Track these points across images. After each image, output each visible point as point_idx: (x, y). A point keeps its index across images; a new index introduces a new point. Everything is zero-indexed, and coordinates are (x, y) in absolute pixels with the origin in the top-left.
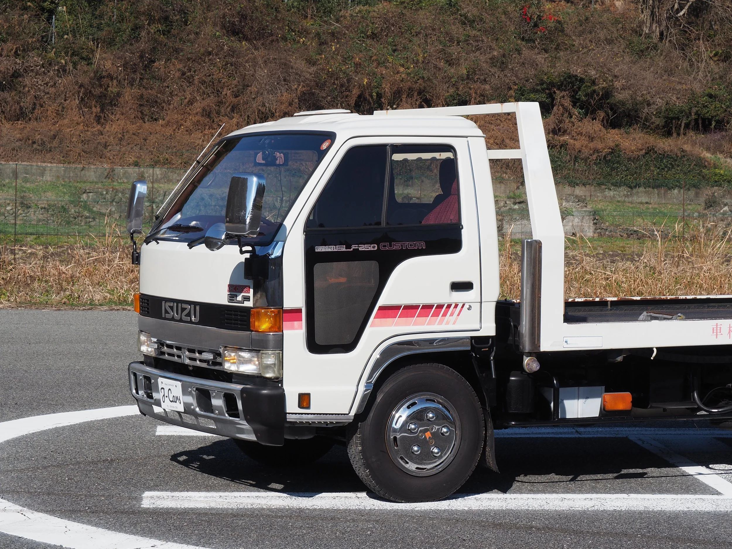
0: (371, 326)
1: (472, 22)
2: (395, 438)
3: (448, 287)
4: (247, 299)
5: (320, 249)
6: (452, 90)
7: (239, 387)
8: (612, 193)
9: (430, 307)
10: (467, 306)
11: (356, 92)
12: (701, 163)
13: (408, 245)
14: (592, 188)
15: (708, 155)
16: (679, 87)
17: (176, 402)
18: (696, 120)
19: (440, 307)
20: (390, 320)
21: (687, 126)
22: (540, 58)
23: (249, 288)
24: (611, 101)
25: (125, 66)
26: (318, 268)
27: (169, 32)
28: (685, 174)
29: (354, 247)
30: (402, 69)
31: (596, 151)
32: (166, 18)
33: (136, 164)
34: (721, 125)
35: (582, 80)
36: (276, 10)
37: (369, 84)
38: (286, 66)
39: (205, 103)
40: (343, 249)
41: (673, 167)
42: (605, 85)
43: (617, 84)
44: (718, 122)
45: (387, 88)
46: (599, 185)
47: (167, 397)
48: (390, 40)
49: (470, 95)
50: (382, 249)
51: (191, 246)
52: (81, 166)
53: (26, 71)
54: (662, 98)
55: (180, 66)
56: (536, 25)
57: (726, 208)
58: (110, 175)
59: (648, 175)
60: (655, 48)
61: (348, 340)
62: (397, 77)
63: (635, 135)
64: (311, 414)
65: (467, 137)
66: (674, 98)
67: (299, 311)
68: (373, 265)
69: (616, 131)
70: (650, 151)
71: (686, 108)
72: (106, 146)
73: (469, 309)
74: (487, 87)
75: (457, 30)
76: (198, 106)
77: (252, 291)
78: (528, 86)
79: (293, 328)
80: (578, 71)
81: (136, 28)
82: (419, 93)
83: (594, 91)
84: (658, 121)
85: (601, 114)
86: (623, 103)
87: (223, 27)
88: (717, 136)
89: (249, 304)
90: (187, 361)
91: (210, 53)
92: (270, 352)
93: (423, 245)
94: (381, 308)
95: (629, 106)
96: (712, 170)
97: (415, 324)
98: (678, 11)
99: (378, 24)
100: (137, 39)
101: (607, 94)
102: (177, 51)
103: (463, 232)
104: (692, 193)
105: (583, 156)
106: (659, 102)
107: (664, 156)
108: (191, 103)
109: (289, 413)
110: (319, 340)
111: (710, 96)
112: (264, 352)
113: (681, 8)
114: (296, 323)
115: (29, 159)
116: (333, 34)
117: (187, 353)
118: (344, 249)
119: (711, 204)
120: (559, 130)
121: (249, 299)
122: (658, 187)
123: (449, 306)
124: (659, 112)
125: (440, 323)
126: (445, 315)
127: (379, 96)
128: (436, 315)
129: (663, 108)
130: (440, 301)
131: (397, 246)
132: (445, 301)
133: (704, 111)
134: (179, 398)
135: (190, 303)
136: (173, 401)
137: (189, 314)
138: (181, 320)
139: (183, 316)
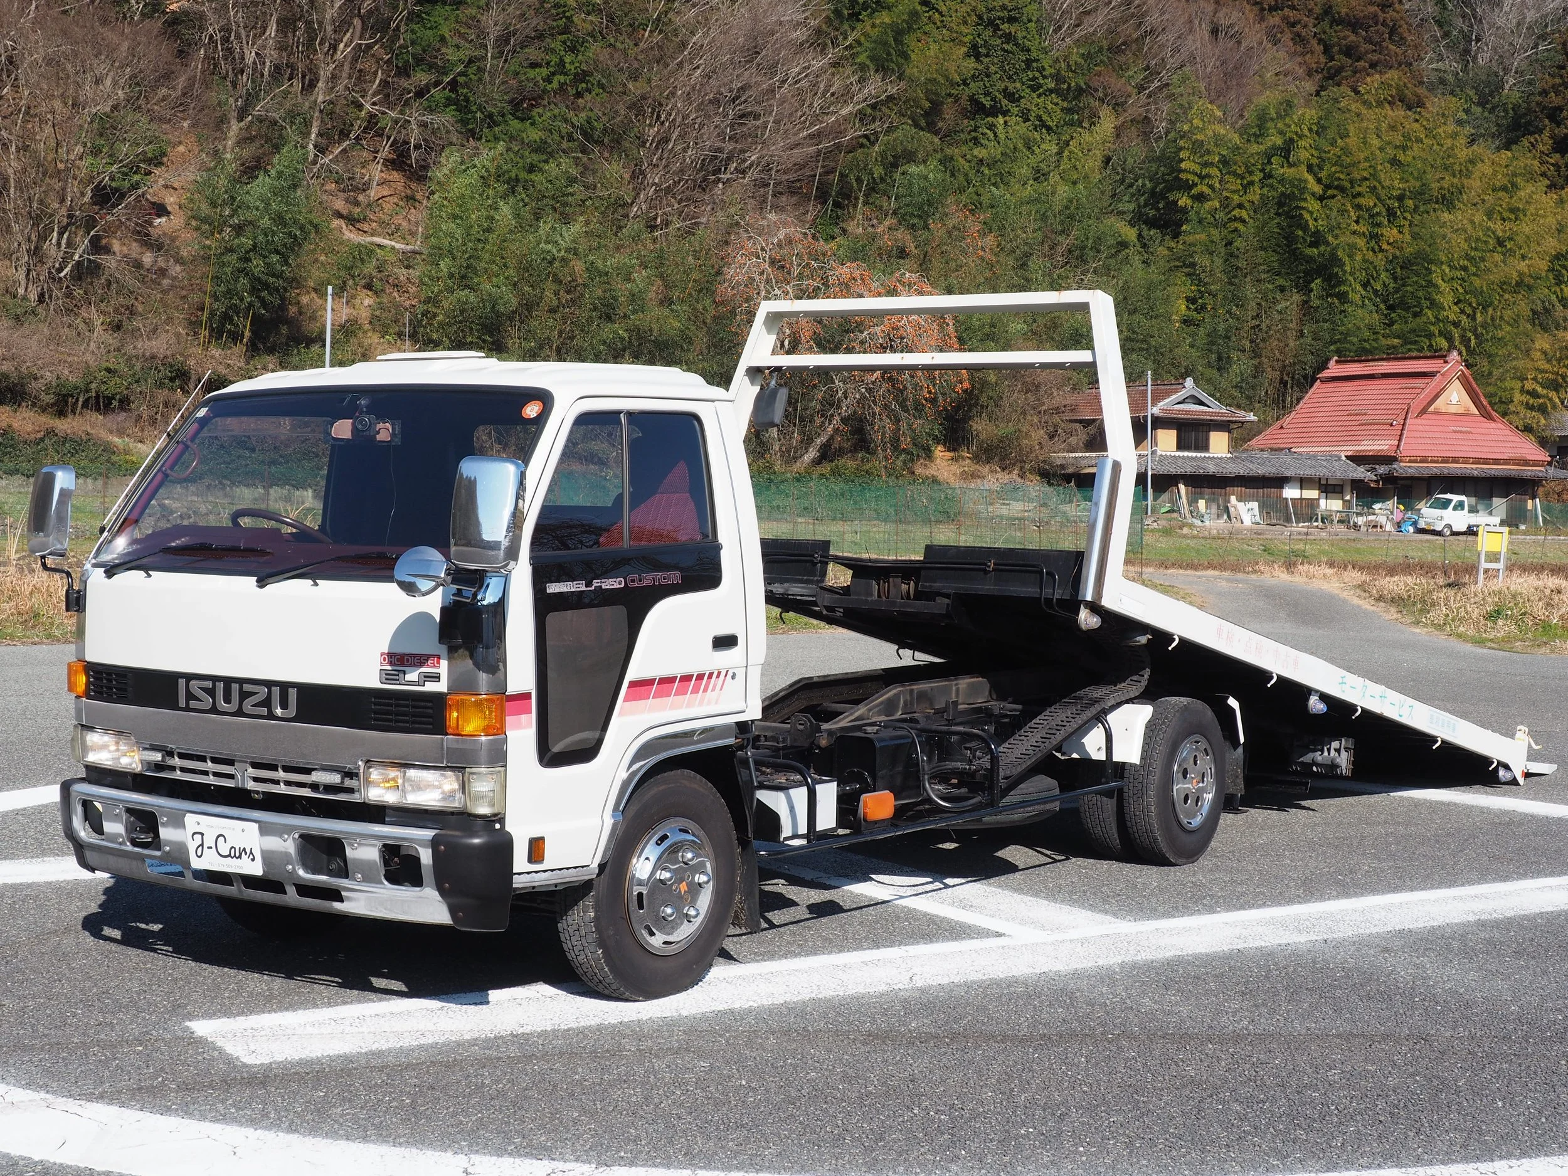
0: (620, 714)
2: (640, 895)
3: (710, 644)
4: (437, 678)
5: (554, 588)
7: (428, 834)
9: (688, 678)
10: (730, 674)
12: (109, 449)
13: (661, 578)
15: (115, 439)
16: (70, 359)
17: (240, 857)
18: (97, 397)
19: (700, 677)
20: (642, 703)
21: (86, 405)
23: (439, 657)
26: (552, 618)
28: (91, 460)
29: (596, 583)
34: (125, 403)
40: (579, 586)
41: (77, 452)
44: (121, 401)
47: (210, 848)
50: (631, 585)
51: (262, 583)
54: (51, 372)
60: (34, 313)
61: (589, 741)
63: (27, 415)
64: (544, 871)
65: (713, 401)
66: (66, 372)
67: (526, 696)
68: (619, 612)
70: (50, 432)
71: (81, 384)
73: (733, 677)
77: (444, 663)
79: (519, 726)
84: (49, 399)
86: (6, 376)
88: (121, 417)
89: (441, 687)
90: (251, 785)
92: (483, 770)
93: (676, 577)
94: (630, 684)
95: (14, 378)
96: (123, 457)
97: (673, 707)
98: (60, 270)
103: (722, 552)
104: (100, 483)
106: (49, 376)
107: (65, 439)
109: (519, 874)
110: (554, 745)
111: (109, 370)
112: (474, 770)
114: (524, 717)
117: (250, 770)
118: (584, 588)
121: (439, 677)
123: (711, 675)
124: (48, 387)
125: (701, 703)
126: (706, 690)
128: (696, 690)
129: (54, 384)
130: (700, 668)
131: (649, 579)
132: (705, 668)
133: (103, 388)
134: (248, 851)
135: (269, 684)
136: (229, 856)
137: (267, 703)
138: (240, 713)
139: (248, 706)
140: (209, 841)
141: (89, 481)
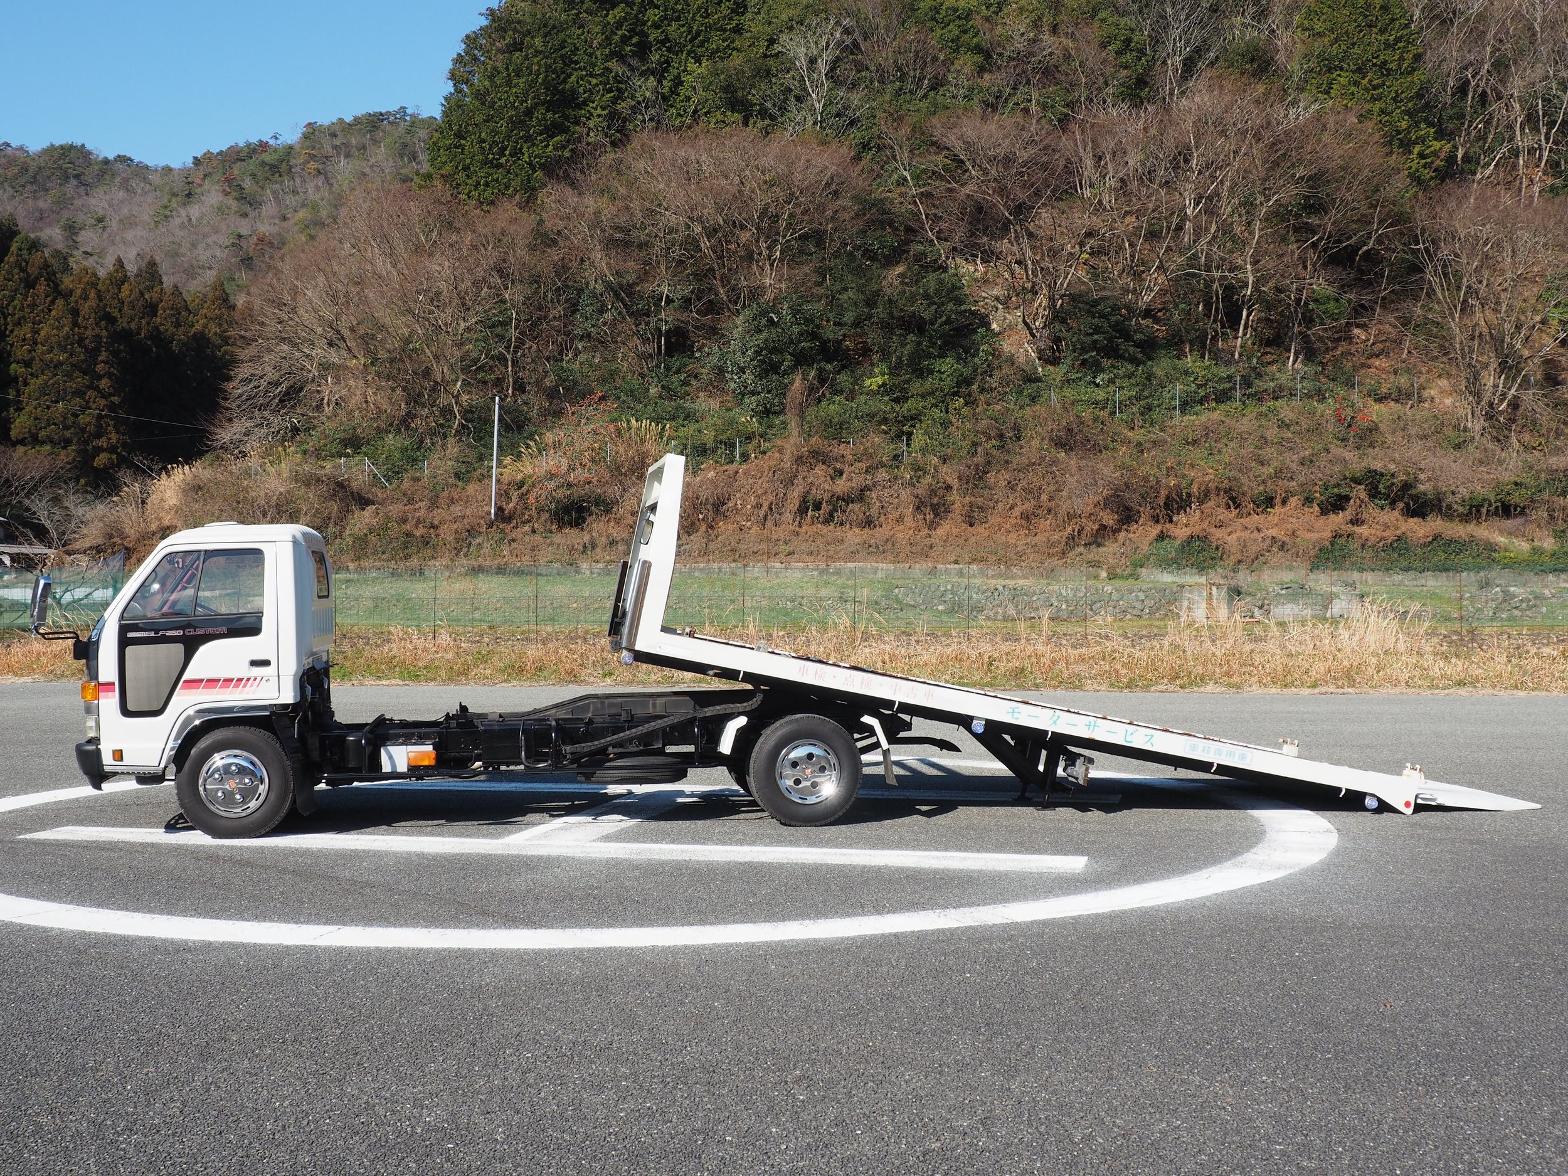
0: (177, 696)
1: (1288, 426)
3: (247, 663)
5: (131, 635)
6: (1261, 488)
8: (1400, 577)
9: (231, 680)
10: (265, 679)
11: (1163, 493)
12: (1491, 548)
13: (210, 630)
14: (1380, 573)
15: (1501, 540)
16: (1486, 477)
18: (1499, 508)
19: (240, 680)
20: (194, 691)
21: (1488, 513)
22: (1348, 455)
24: (1413, 491)
25: (960, 478)
26: (130, 650)
27: (1003, 447)
28: (1474, 557)
29: (161, 633)
30: (1211, 471)
31: (1384, 539)
32: (1001, 436)
33: (956, 562)
34: (1524, 511)
35: (1382, 475)
36: (1102, 423)
37: (1177, 486)
38: (1094, 472)
39: (1024, 507)
40: (152, 634)
41: (1461, 551)
42: (1404, 478)
43: (1422, 477)
44: (1523, 508)
45: (1195, 488)
46: (1388, 569)
48: (1207, 445)
49: (1276, 492)
50: (187, 634)
52: (907, 565)
53: (874, 485)
54: (1467, 488)
55: (1007, 477)
56: (1350, 426)
57: (1498, 589)
58: (933, 572)
59: (1436, 559)
61: (156, 707)
62: (1207, 478)
63: (1429, 523)
64: (123, 764)
65: (275, 542)
66: (1480, 488)
67: (113, 684)
68: (179, 648)
69: (1415, 520)
70: (1439, 536)
71: (1489, 497)
72: (931, 547)
73: (267, 681)
74: (1294, 483)
75: (1272, 433)
76: (1017, 511)
78: (1333, 481)
79: (107, 697)
80: (1378, 466)
81: (975, 444)
82: (1226, 493)
83: (1393, 484)
84: (1462, 509)
85: (1401, 505)
86: (1425, 494)
87: (1051, 440)
88: (1519, 521)
91: (1034, 464)
93: (224, 631)
94: (185, 682)
95: (1432, 496)
96: (1503, 554)
97: (217, 693)
98: (1498, 405)
99: (1200, 433)
100: (975, 454)
101: (1406, 486)
102: (1007, 462)
103: (263, 619)
105: (1370, 544)
106: (1464, 492)
108: (1011, 508)
110: (131, 707)
111: (1516, 484)
113: (1501, 401)
114: (111, 693)
115: (866, 560)
116: (1154, 442)
119: (1485, 585)
120: (1357, 520)
122: (1447, 570)
123: (248, 680)
124: (1463, 501)
125: (241, 693)
126: (245, 686)
127: (1189, 495)
128: (236, 686)
129: (1468, 497)
130: (240, 676)
131: (200, 632)
132: (245, 675)
133: (1509, 498)
141: (1472, 574)
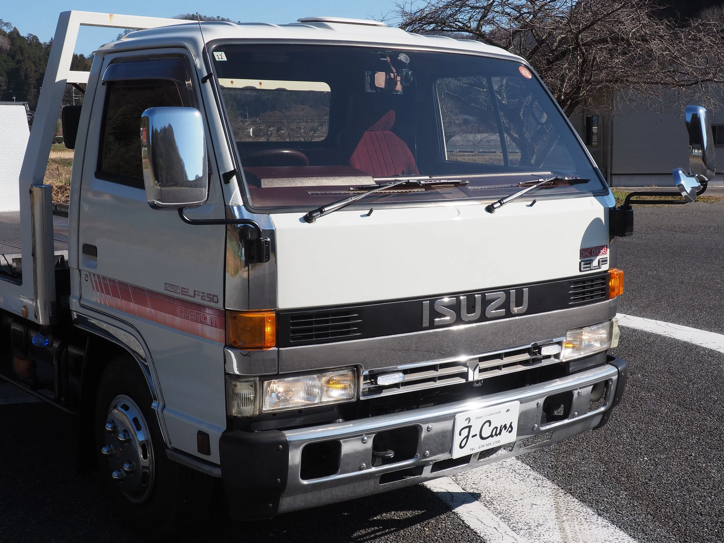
17: (500, 433)
23: (607, 248)
47: (474, 436)
89: (606, 267)
112: (613, 320)
117: (480, 364)
121: (606, 261)
134: (508, 426)
135: (506, 289)
136: (491, 436)
137: (506, 305)
138: (483, 318)
139: (491, 311)
140: (475, 431)
